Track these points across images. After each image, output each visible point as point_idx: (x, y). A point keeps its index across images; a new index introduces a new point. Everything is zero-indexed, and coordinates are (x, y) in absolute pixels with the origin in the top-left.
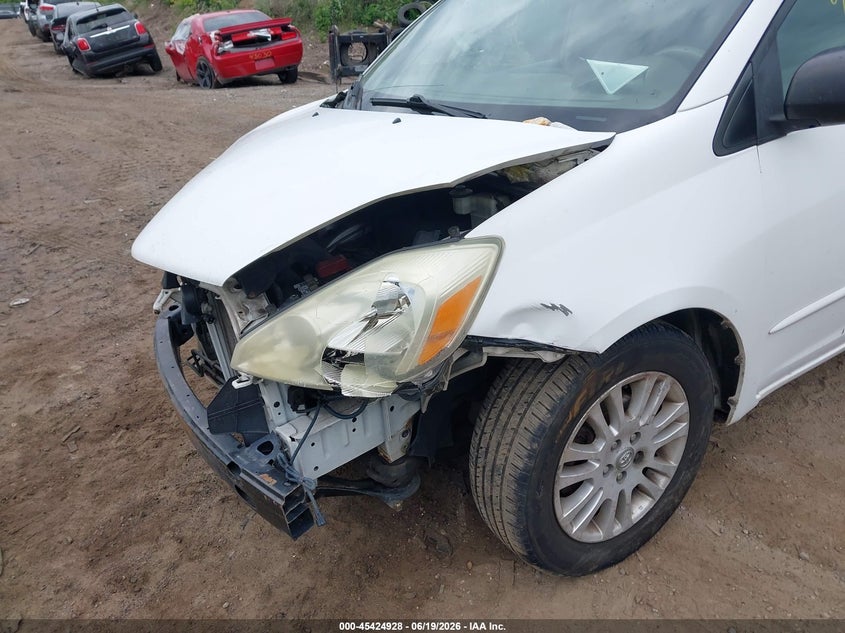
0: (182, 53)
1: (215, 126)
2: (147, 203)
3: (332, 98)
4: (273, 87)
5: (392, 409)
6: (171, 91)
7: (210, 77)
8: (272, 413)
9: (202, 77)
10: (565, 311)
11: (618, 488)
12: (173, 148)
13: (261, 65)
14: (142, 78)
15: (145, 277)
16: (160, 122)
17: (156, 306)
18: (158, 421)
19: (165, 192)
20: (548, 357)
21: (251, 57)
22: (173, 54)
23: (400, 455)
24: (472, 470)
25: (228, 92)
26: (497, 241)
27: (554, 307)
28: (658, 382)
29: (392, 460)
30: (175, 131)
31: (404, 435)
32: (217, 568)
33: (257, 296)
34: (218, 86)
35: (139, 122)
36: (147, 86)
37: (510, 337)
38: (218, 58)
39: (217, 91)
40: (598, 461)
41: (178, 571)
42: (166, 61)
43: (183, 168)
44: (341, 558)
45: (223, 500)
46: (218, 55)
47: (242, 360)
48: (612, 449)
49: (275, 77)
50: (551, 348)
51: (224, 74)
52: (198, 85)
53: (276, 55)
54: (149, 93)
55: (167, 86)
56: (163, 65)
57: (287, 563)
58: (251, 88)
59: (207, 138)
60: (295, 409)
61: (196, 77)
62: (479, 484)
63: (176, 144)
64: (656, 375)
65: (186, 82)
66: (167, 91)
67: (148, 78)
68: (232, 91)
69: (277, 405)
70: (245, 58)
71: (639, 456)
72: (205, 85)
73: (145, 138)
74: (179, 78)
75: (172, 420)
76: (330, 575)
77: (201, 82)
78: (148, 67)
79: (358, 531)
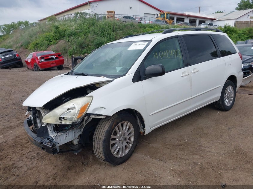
0: (30, 62)
1: (39, 81)
2: (19, 100)
3: (67, 73)
4: (55, 71)
5: (75, 133)
6: (26, 72)
7: (37, 68)
8: (50, 132)
9: (35, 68)
10: (104, 108)
11: (122, 145)
12: (26, 87)
13: (52, 65)
14: (17, 68)
15: (18, 117)
16: (23, 80)
17: (26, 114)
18: (22, 146)
19: (24, 98)
20: (102, 117)
21: (50, 63)
22: (27, 62)
23: (77, 143)
24: (93, 143)
25: (42, 72)
26: (92, 97)
27: (102, 108)
28: (127, 123)
29: (75, 144)
30: (27, 82)
31: (78, 139)
32: (36, 171)
33: (47, 110)
34: (40, 70)
35: (16, 80)
36: (18, 71)
37: (95, 113)
38: (40, 63)
39: (39, 72)
40: (118, 139)
41: (27, 172)
42: (25, 64)
43: (29, 92)
44: (63, 167)
45: (37, 159)
46: (40, 62)
47: (44, 120)
48: (120, 137)
49: (56, 68)
50: (102, 115)
51: (41, 67)
52: (34, 70)
53: (57, 62)
54: (19, 73)
55: (24, 71)
56: (24, 65)
57: (51, 169)
58: (49, 71)
59: (36, 84)
60: (54, 132)
61: (33, 68)
62: (95, 146)
63: (27, 86)
64: (127, 122)
65: (30, 70)
66: (25, 72)
67: (19, 69)
68: (44, 72)
69: (51, 131)
70: (48, 63)
71: (125, 139)
72: (36, 70)
73: (18, 85)
74: (28, 69)
75: (25, 146)
76: (61, 170)
77: (35, 70)
78: (19, 66)
79: (68, 162)
